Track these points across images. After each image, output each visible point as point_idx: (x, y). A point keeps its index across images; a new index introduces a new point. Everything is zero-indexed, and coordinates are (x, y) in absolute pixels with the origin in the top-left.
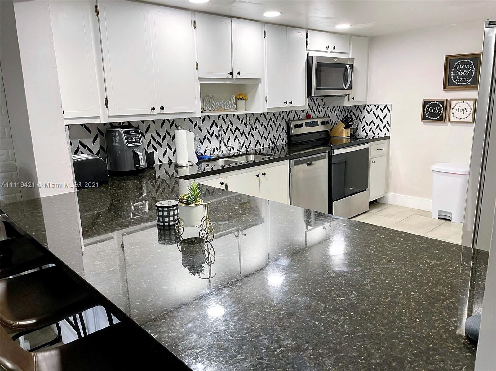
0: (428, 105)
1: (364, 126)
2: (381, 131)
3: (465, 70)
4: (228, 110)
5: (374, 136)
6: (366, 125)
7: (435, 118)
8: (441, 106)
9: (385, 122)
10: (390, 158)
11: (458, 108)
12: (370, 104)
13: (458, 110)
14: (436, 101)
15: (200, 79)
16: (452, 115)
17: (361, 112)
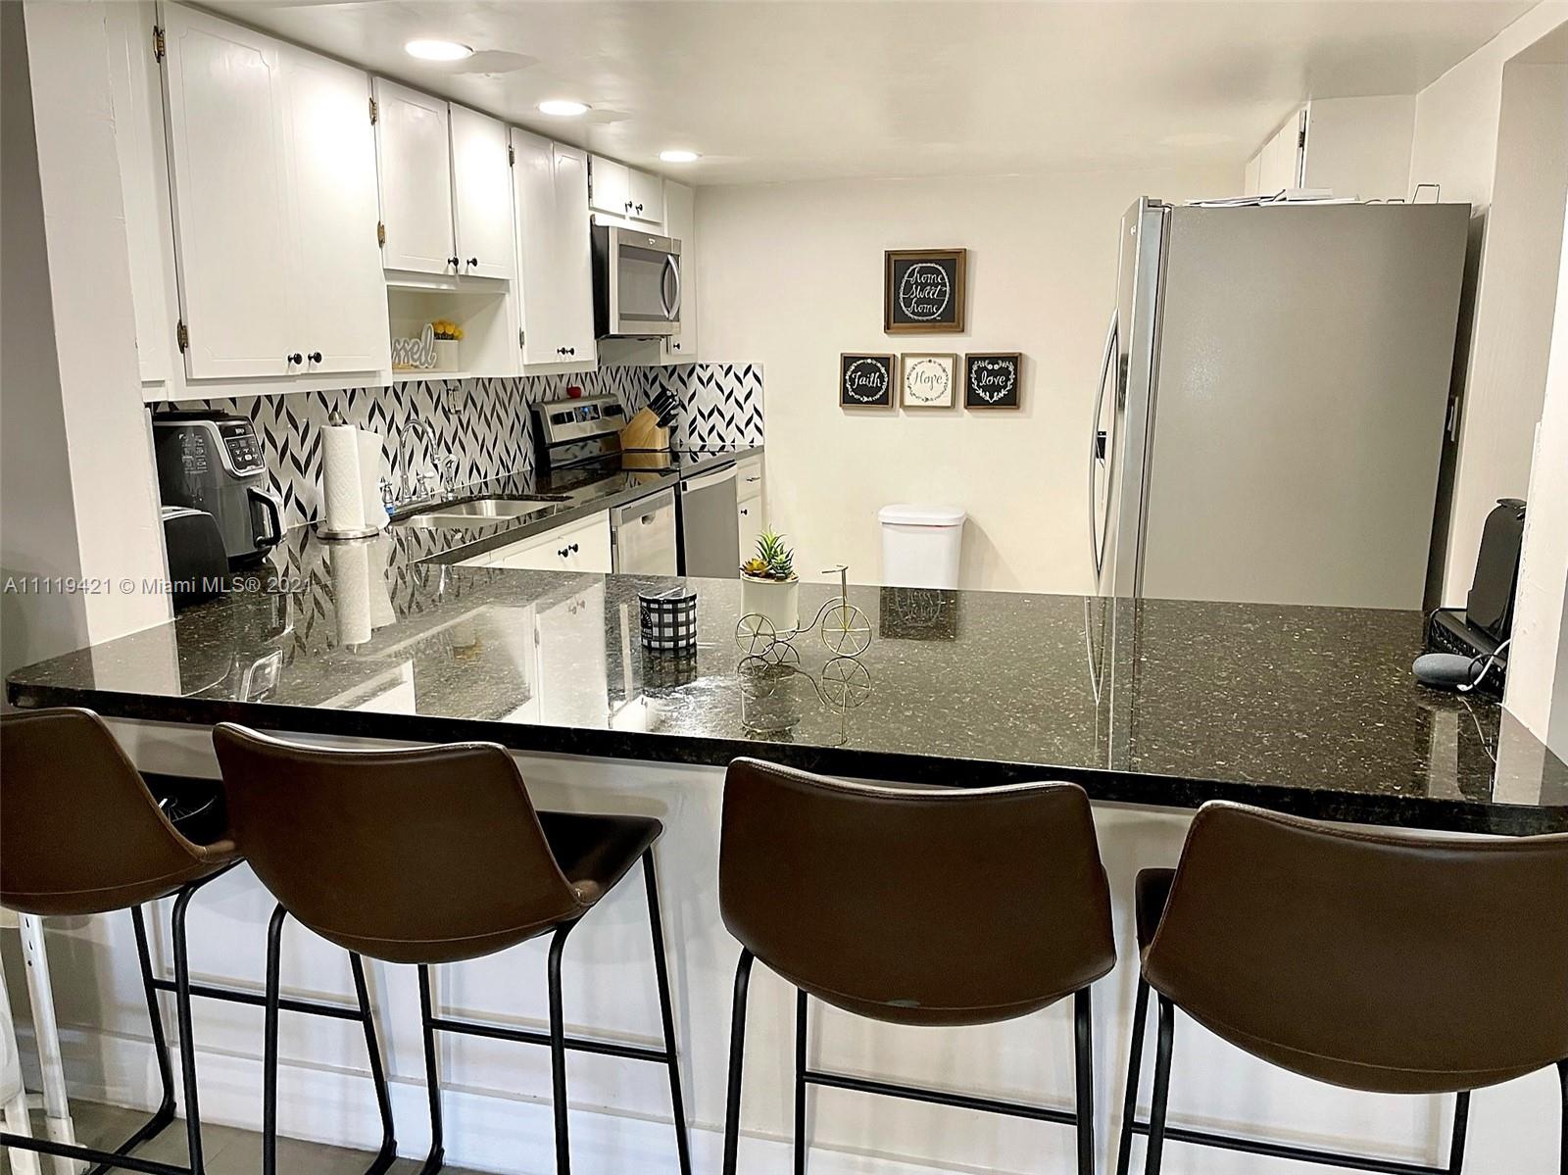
0: (853, 368)
1: (695, 419)
2: (742, 433)
3: (929, 288)
4: (416, 367)
5: (724, 447)
6: (699, 417)
7: (870, 399)
8: (883, 371)
9: (748, 407)
10: (768, 501)
11: (920, 374)
12: (708, 362)
13: (919, 378)
14: (872, 358)
15: (389, 273)
16: (907, 390)
17: (684, 384)
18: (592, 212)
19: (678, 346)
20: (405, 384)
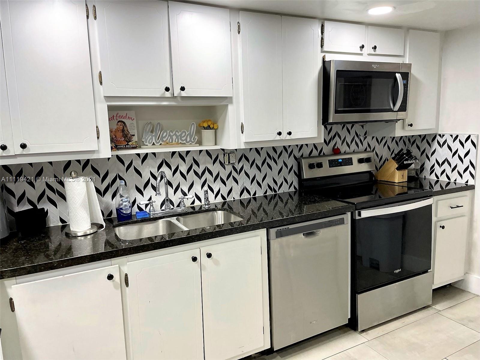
2: (461, 176)
5: (449, 183)
9: (466, 161)
15: (107, 98)
18: (323, 54)
19: (411, 125)
20: (188, 152)
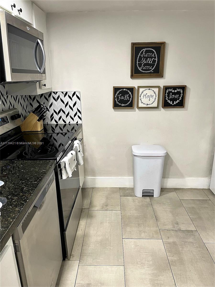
0: (118, 92)
2: (73, 119)
3: (149, 59)
5: (65, 125)
7: (125, 105)
8: (130, 93)
9: (75, 109)
11: (145, 95)
12: (57, 91)
13: (145, 96)
16: (140, 101)
17: (47, 100)
19: (45, 85)
